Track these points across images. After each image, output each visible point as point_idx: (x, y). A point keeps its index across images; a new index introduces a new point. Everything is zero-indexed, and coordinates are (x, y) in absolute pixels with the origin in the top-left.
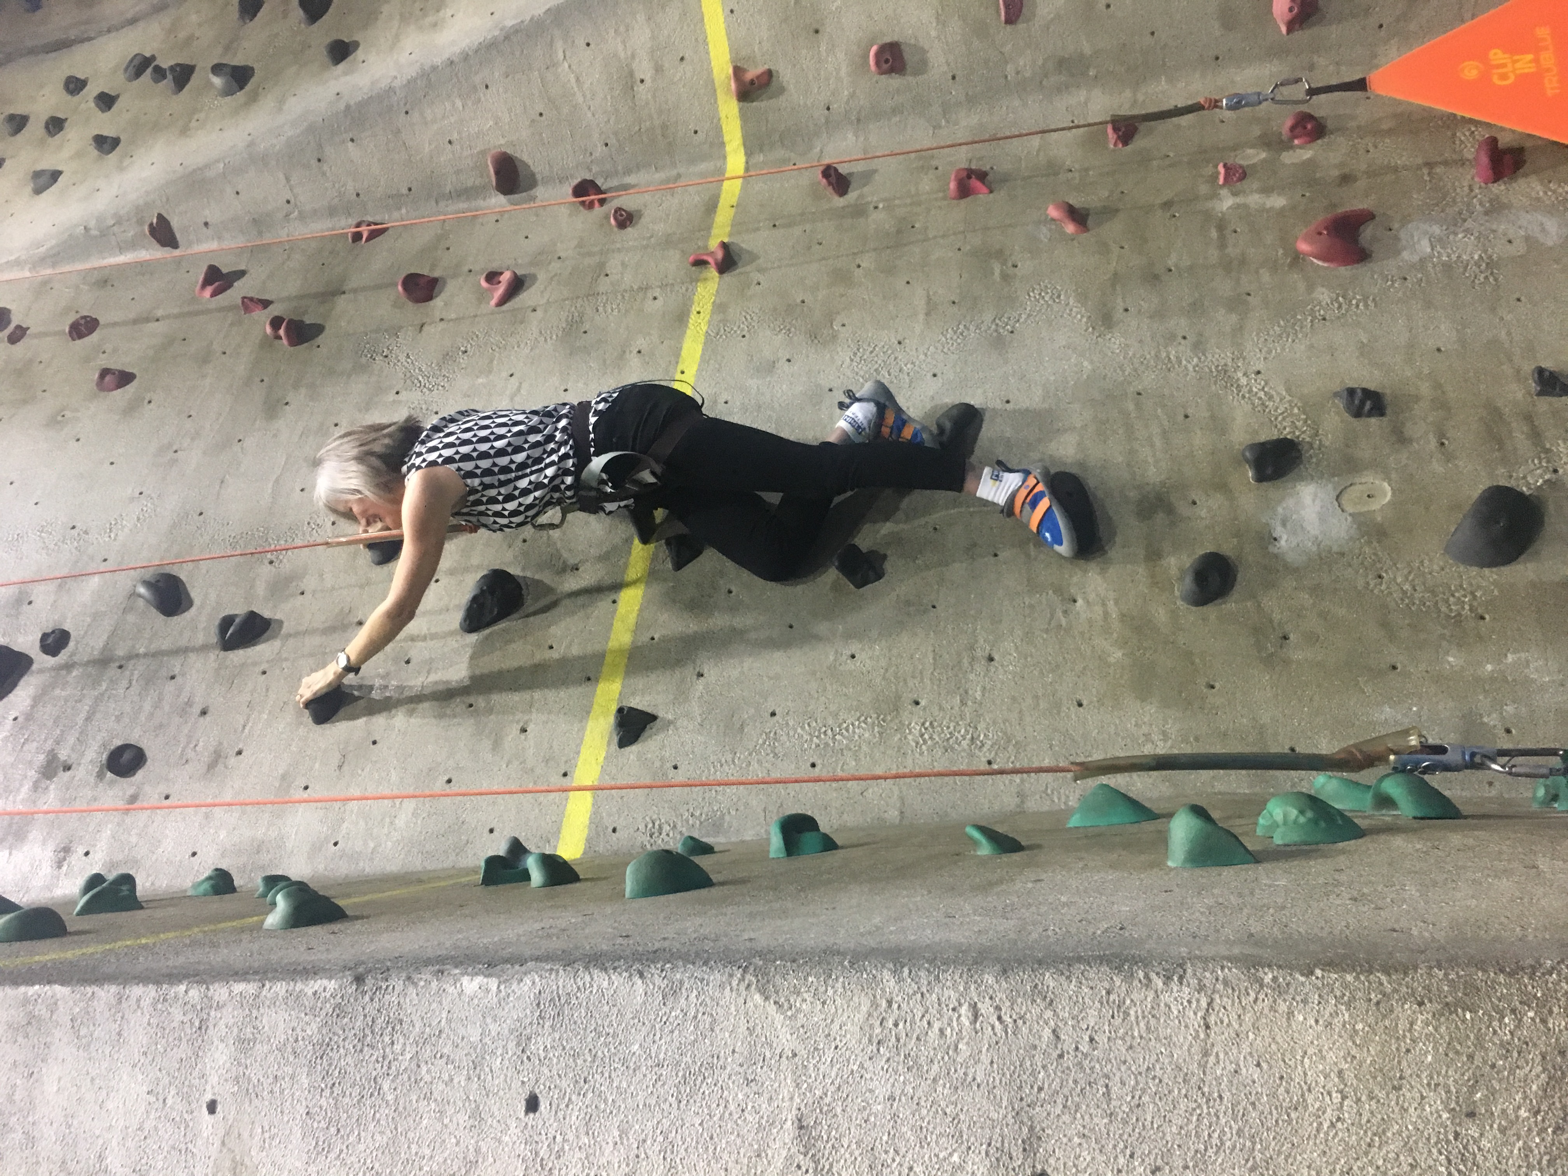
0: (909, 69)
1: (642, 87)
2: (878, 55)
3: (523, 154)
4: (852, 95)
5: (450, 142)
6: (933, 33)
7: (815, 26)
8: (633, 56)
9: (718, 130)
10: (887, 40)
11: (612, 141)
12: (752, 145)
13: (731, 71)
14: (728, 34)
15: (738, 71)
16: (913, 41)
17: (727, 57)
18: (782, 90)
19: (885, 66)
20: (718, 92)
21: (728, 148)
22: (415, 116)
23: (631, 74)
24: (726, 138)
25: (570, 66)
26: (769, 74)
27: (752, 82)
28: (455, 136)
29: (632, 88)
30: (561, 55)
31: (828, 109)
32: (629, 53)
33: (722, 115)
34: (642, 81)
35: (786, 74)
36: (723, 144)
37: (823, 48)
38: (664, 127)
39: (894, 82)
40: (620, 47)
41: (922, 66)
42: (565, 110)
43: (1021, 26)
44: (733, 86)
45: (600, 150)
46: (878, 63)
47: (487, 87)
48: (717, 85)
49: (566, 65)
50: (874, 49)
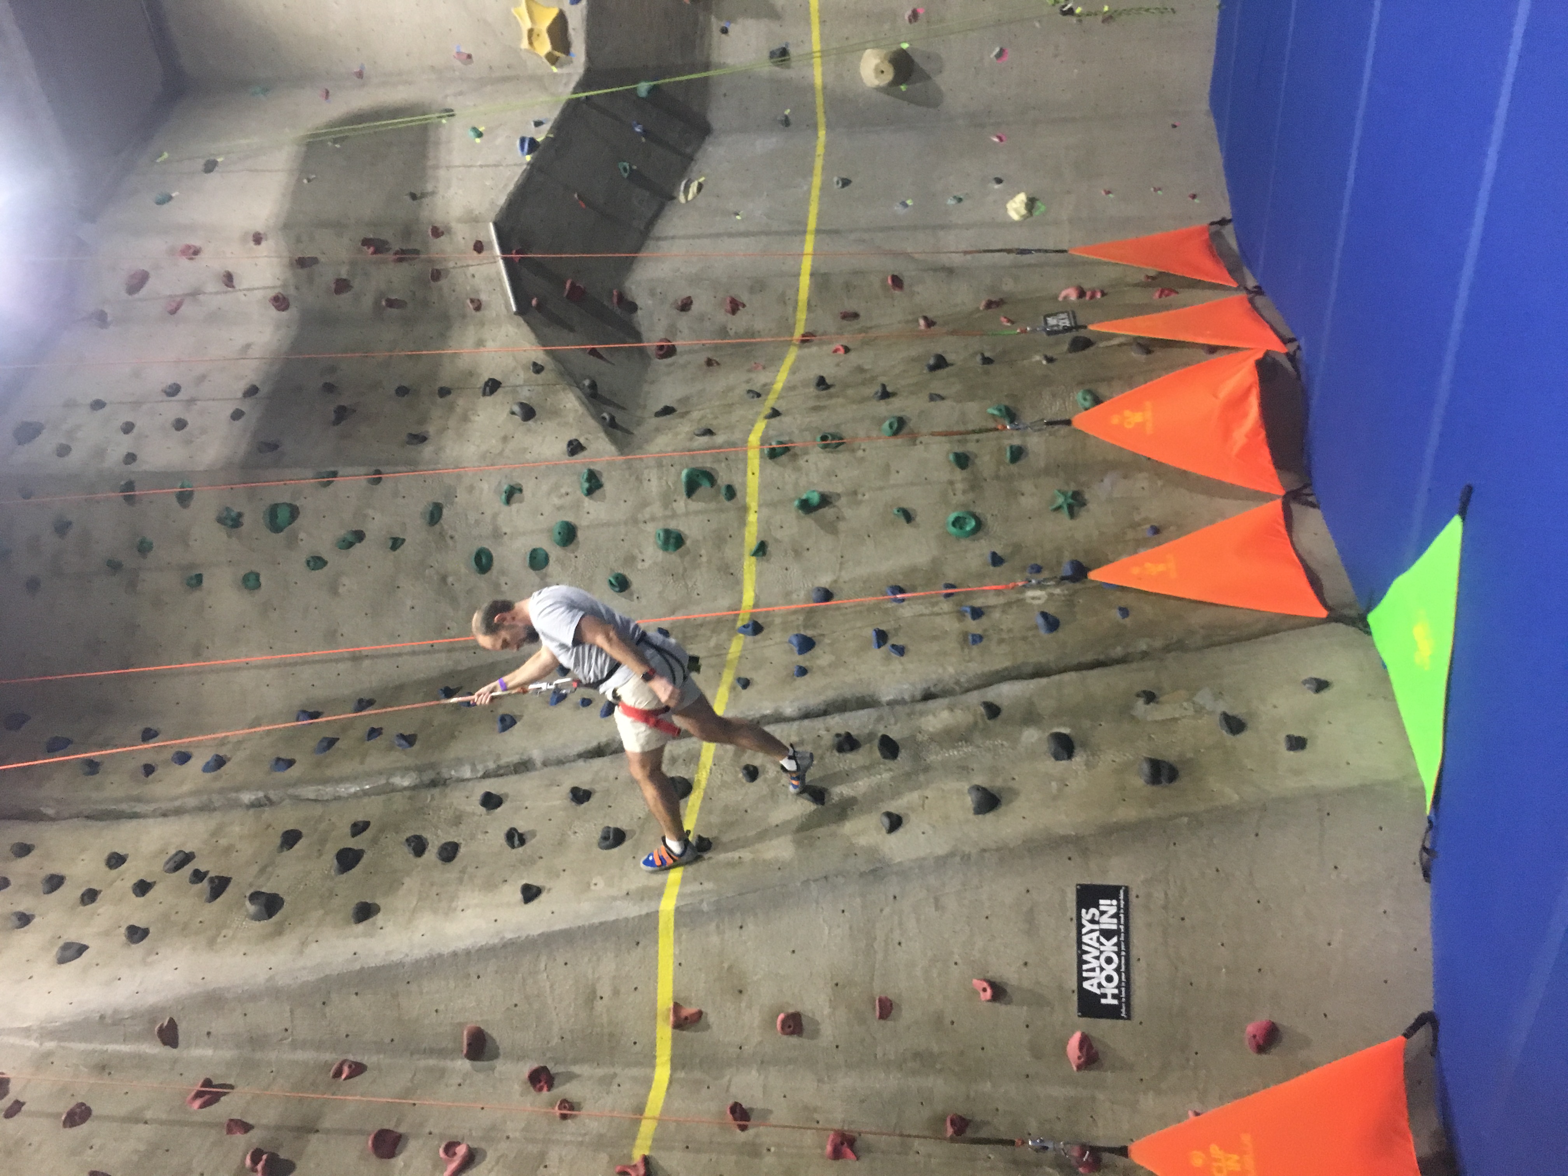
0: (804, 1034)
1: (600, 1002)
2: (784, 1022)
3: (493, 1032)
4: (761, 1043)
5: (437, 1011)
6: (825, 1013)
7: (739, 988)
8: (599, 978)
9: (653, 1046)
10: (791, 1010)
11: (568, 1036)
12: (678, 1062)
13: (671, 1005)
14: (674, 982)
15: (677, 1007)
16: (810, 1015)
17: (670, 995)
18: (708, 1027)
19: (788, 1030)
20: (659, 1019)
21: (658, 1061)
22: (414, 987)
23: (594, 992)
24: (658, 1053)
25: (548, 976)
26: (700, 1014)
27: (686, 1018)
28: (442, 1008)
29: (592, 1001)
30: (542, 966)
31: (741, 1048)
32: (596, 976)
33: (658, 1036)
34: (601, 998)
35: (712, 1017)
36: (655, 1057)
37: (743, 1005)
38: (611, 1035)
39: (794, 1040)
40: (590, 971)
41: (816, 1034)
42: (536, 1006)
43: (890, 1023)
44: (671, 1018)
45: (556, 1040)
46: (783, 1028)
47: (479, 977)
48: (659, 1012)
49: (545, 975)
50: (781, 1016)
